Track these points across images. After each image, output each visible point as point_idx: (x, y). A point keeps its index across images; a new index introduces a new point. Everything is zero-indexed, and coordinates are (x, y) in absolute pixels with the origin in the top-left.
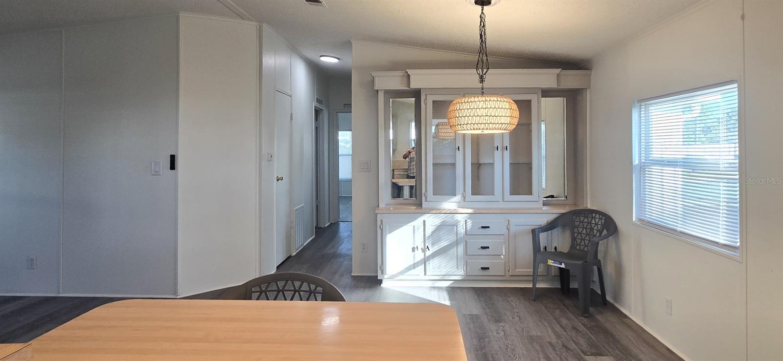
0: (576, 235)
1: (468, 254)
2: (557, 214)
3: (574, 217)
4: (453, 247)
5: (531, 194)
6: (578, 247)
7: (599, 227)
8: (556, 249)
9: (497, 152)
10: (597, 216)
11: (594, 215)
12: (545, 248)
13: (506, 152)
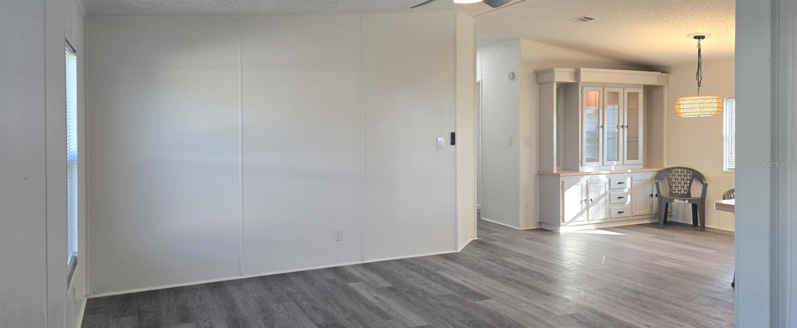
0: (671, 184)
1: (611, 203)
2: (655, 172)
3: (668, 173)
4: (603, 197)
5: (638, 159)
6: (674, 192)
7: (688, 177)
8: (656, 195)
9: (621, 129)
10: (685, 171)
11: (682, 170)
12: (652, 195)
13: (626, 129)
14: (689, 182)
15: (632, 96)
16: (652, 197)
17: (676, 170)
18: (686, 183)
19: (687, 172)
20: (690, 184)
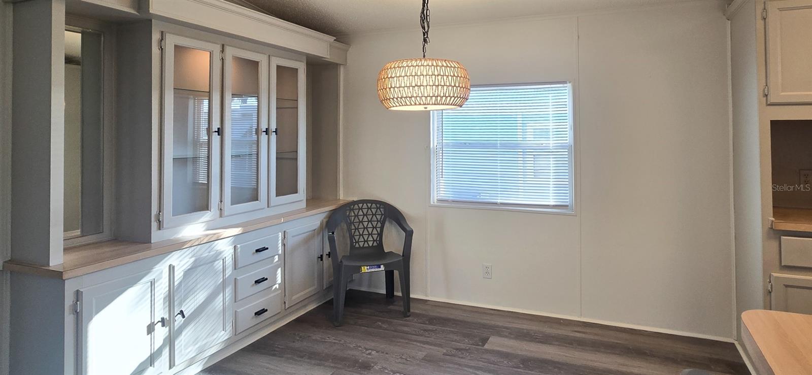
0: (353, 231)
1: (239, 298)
4: (218, 294)
5: (296, 192)
6: (357, 245)
7: (379, 217)
8: (329, 255)
9: (264, 137)
10: (374, 205)
11: (369, 205)
12: (321, 258)
13: (273, 137)
14: (379, 225)
15: (285, 74)
16: (322, 260)
17: (360, 205)
18: (376, 228)
19: (377, 208)
20: (382, 228)
